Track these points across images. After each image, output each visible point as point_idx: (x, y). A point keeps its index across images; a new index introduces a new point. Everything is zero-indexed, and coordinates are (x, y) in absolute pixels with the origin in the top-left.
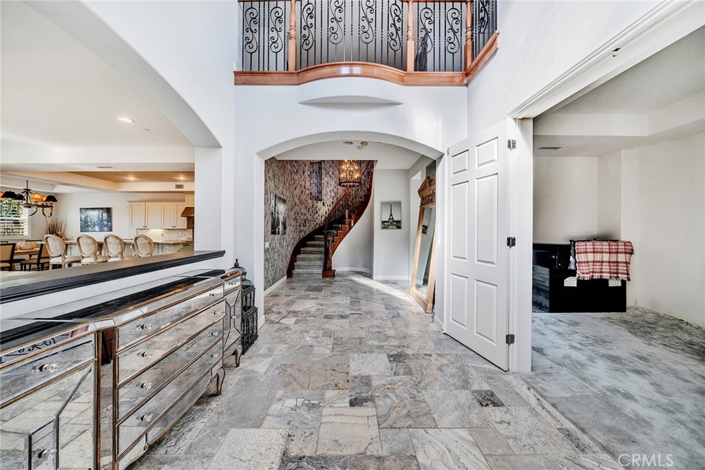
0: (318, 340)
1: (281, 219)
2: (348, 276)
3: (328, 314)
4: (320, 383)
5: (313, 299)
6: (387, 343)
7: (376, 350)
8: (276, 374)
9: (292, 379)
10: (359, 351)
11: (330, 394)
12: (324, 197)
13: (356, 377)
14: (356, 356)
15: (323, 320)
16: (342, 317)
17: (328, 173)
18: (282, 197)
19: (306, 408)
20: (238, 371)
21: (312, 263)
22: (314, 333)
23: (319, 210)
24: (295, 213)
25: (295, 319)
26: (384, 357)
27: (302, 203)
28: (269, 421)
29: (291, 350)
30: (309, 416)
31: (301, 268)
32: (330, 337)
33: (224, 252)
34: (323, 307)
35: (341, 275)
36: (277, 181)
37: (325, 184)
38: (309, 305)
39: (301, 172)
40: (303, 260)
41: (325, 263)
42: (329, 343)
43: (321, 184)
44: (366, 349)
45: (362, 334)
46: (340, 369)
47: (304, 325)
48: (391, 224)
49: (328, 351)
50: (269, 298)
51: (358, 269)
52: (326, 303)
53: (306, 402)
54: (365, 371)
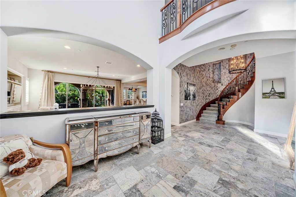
0: (186, 152)
1: (192, 93)
2: (234, 126)
3: (202, 142)
4: (170, 169)
5: (202, 133)
6: (226, 172)
7: (214, 171)
8: (158, 156)
9: (162, 161)
10: (203, 167)
11: (170, 176)
12: (222, 81)
13: (189, 178)
14: (199, 168)
15: (197, 144)
16: (209, 146)
17: (225, 67)
18: (193, 83)
19: (156, 175)
20: (149, 149)
21: (211, 115)
22: (187, 148)
23: (219, 88)
24: (202, 90)
25: (184, 139)
26: (217, 178)
27: (207, 85)
28: (142, 171)
29: (171, 150)
30: (154, 179)
31: (205, 117)
32: (193, 153)
33: (154, 106)
34: (203, 138)
35: (229, 124)
36: (189, 76)
37: (223, 74)
38: (196, 135)
39: (207, 70)
40: (206, 113)
41: (218, 116)
42: (190, 155)
43: (220, 74)
44: (208, 168)
45: (214, 159)
46: (184, 169)
47: (186, 143)
48: (273, 95)
49: (186, 158)
50: (182, 127)
51: (246, 123)
52: (207, 136)
53: (158, 173)
54: (196, 178)
